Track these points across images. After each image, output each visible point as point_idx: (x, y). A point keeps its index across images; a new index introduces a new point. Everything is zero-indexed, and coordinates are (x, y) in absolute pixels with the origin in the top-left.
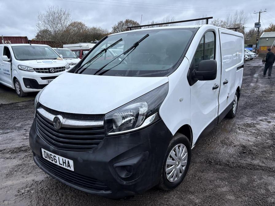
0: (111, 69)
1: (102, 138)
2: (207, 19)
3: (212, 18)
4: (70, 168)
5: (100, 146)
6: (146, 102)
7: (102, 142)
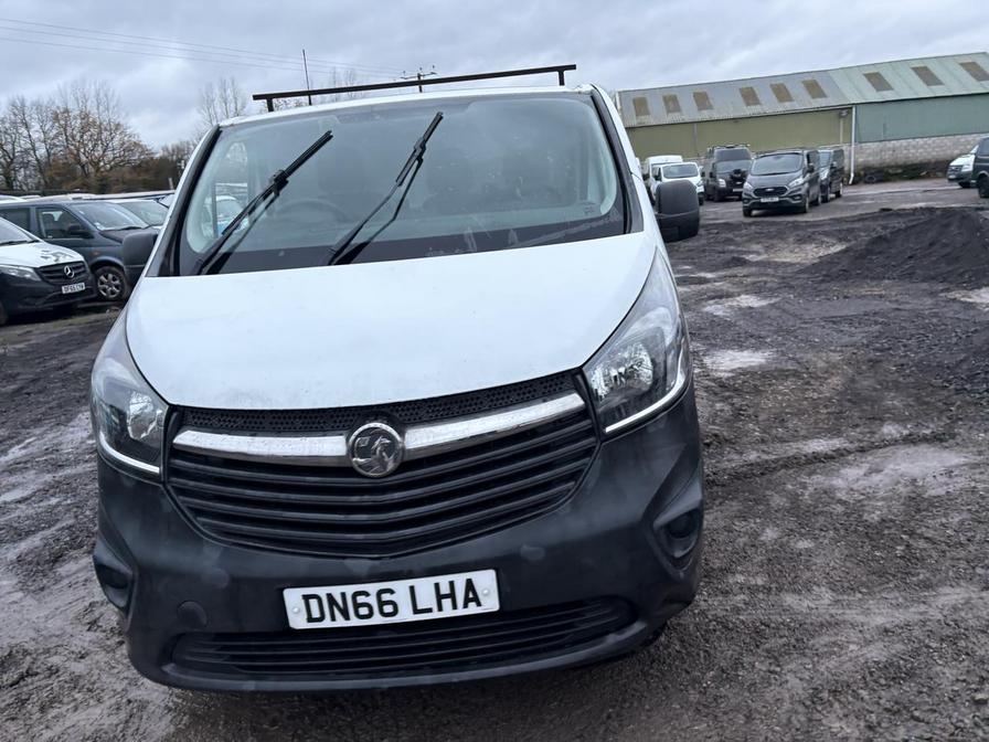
0: (372, 238)
1: (588, 452)
2: (561, 70)
3: (573, 67)
4: (479, 604)
5: (591, 479)
6: (664, 306)
7: (596, 464)
